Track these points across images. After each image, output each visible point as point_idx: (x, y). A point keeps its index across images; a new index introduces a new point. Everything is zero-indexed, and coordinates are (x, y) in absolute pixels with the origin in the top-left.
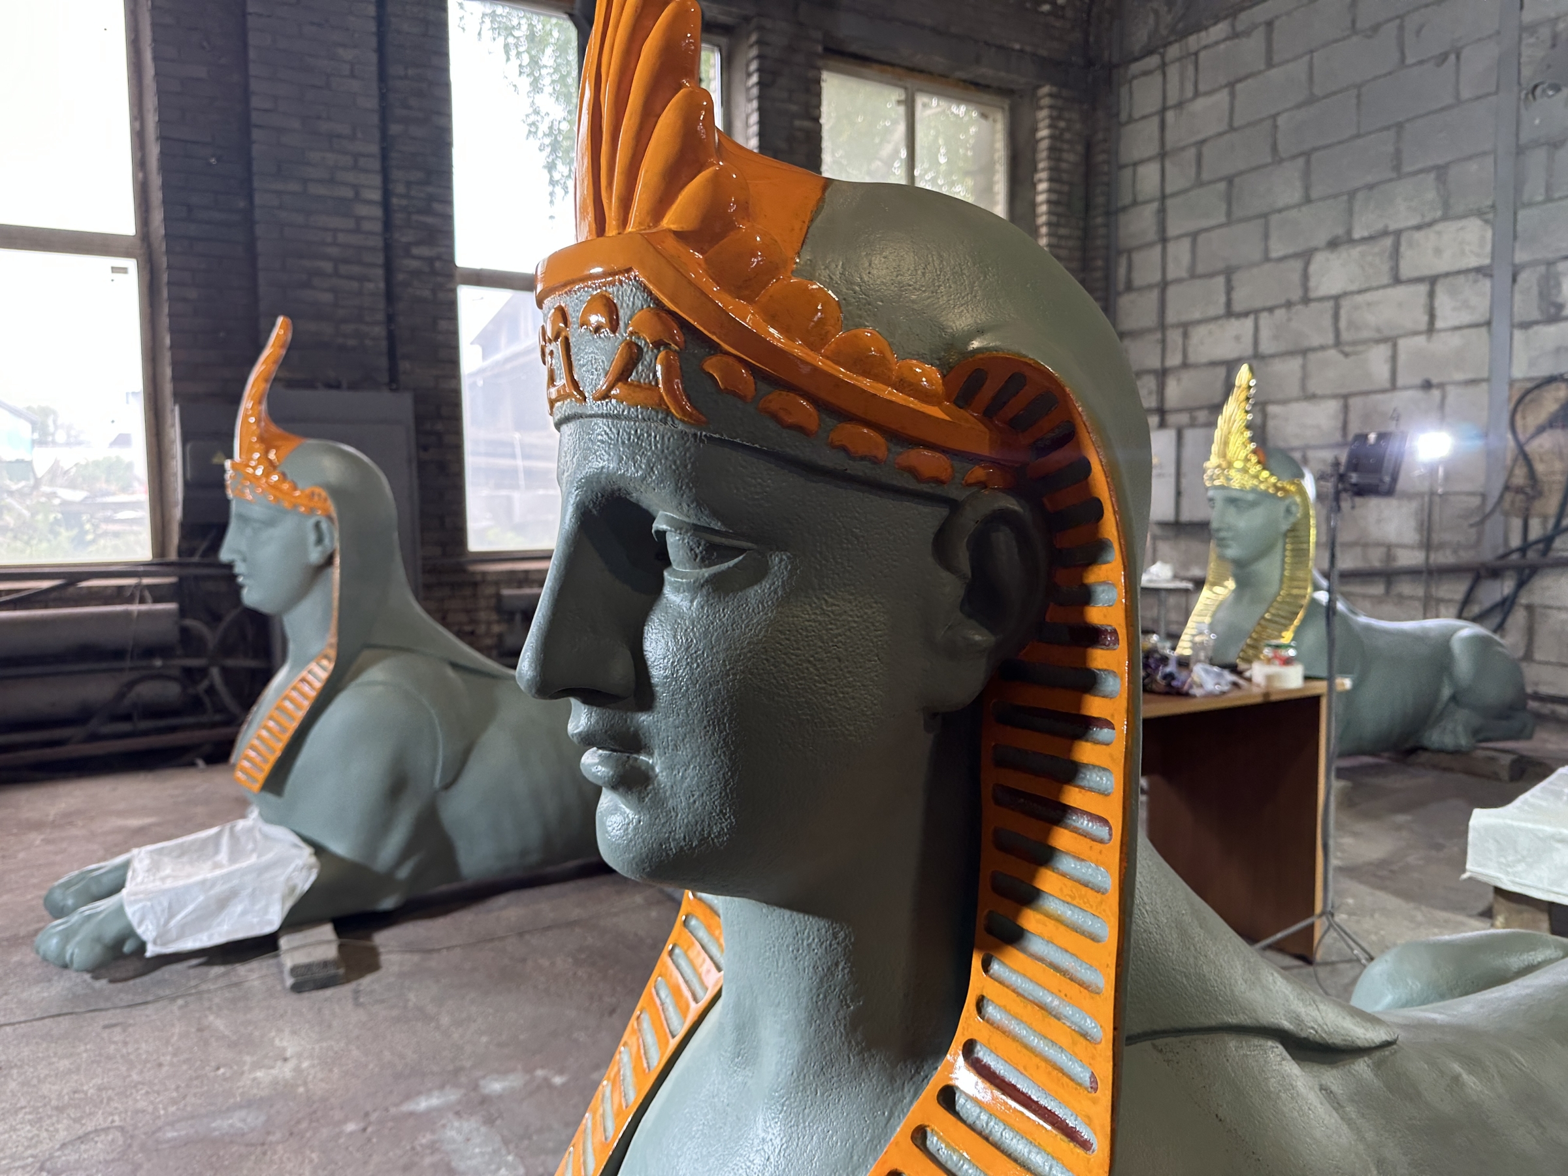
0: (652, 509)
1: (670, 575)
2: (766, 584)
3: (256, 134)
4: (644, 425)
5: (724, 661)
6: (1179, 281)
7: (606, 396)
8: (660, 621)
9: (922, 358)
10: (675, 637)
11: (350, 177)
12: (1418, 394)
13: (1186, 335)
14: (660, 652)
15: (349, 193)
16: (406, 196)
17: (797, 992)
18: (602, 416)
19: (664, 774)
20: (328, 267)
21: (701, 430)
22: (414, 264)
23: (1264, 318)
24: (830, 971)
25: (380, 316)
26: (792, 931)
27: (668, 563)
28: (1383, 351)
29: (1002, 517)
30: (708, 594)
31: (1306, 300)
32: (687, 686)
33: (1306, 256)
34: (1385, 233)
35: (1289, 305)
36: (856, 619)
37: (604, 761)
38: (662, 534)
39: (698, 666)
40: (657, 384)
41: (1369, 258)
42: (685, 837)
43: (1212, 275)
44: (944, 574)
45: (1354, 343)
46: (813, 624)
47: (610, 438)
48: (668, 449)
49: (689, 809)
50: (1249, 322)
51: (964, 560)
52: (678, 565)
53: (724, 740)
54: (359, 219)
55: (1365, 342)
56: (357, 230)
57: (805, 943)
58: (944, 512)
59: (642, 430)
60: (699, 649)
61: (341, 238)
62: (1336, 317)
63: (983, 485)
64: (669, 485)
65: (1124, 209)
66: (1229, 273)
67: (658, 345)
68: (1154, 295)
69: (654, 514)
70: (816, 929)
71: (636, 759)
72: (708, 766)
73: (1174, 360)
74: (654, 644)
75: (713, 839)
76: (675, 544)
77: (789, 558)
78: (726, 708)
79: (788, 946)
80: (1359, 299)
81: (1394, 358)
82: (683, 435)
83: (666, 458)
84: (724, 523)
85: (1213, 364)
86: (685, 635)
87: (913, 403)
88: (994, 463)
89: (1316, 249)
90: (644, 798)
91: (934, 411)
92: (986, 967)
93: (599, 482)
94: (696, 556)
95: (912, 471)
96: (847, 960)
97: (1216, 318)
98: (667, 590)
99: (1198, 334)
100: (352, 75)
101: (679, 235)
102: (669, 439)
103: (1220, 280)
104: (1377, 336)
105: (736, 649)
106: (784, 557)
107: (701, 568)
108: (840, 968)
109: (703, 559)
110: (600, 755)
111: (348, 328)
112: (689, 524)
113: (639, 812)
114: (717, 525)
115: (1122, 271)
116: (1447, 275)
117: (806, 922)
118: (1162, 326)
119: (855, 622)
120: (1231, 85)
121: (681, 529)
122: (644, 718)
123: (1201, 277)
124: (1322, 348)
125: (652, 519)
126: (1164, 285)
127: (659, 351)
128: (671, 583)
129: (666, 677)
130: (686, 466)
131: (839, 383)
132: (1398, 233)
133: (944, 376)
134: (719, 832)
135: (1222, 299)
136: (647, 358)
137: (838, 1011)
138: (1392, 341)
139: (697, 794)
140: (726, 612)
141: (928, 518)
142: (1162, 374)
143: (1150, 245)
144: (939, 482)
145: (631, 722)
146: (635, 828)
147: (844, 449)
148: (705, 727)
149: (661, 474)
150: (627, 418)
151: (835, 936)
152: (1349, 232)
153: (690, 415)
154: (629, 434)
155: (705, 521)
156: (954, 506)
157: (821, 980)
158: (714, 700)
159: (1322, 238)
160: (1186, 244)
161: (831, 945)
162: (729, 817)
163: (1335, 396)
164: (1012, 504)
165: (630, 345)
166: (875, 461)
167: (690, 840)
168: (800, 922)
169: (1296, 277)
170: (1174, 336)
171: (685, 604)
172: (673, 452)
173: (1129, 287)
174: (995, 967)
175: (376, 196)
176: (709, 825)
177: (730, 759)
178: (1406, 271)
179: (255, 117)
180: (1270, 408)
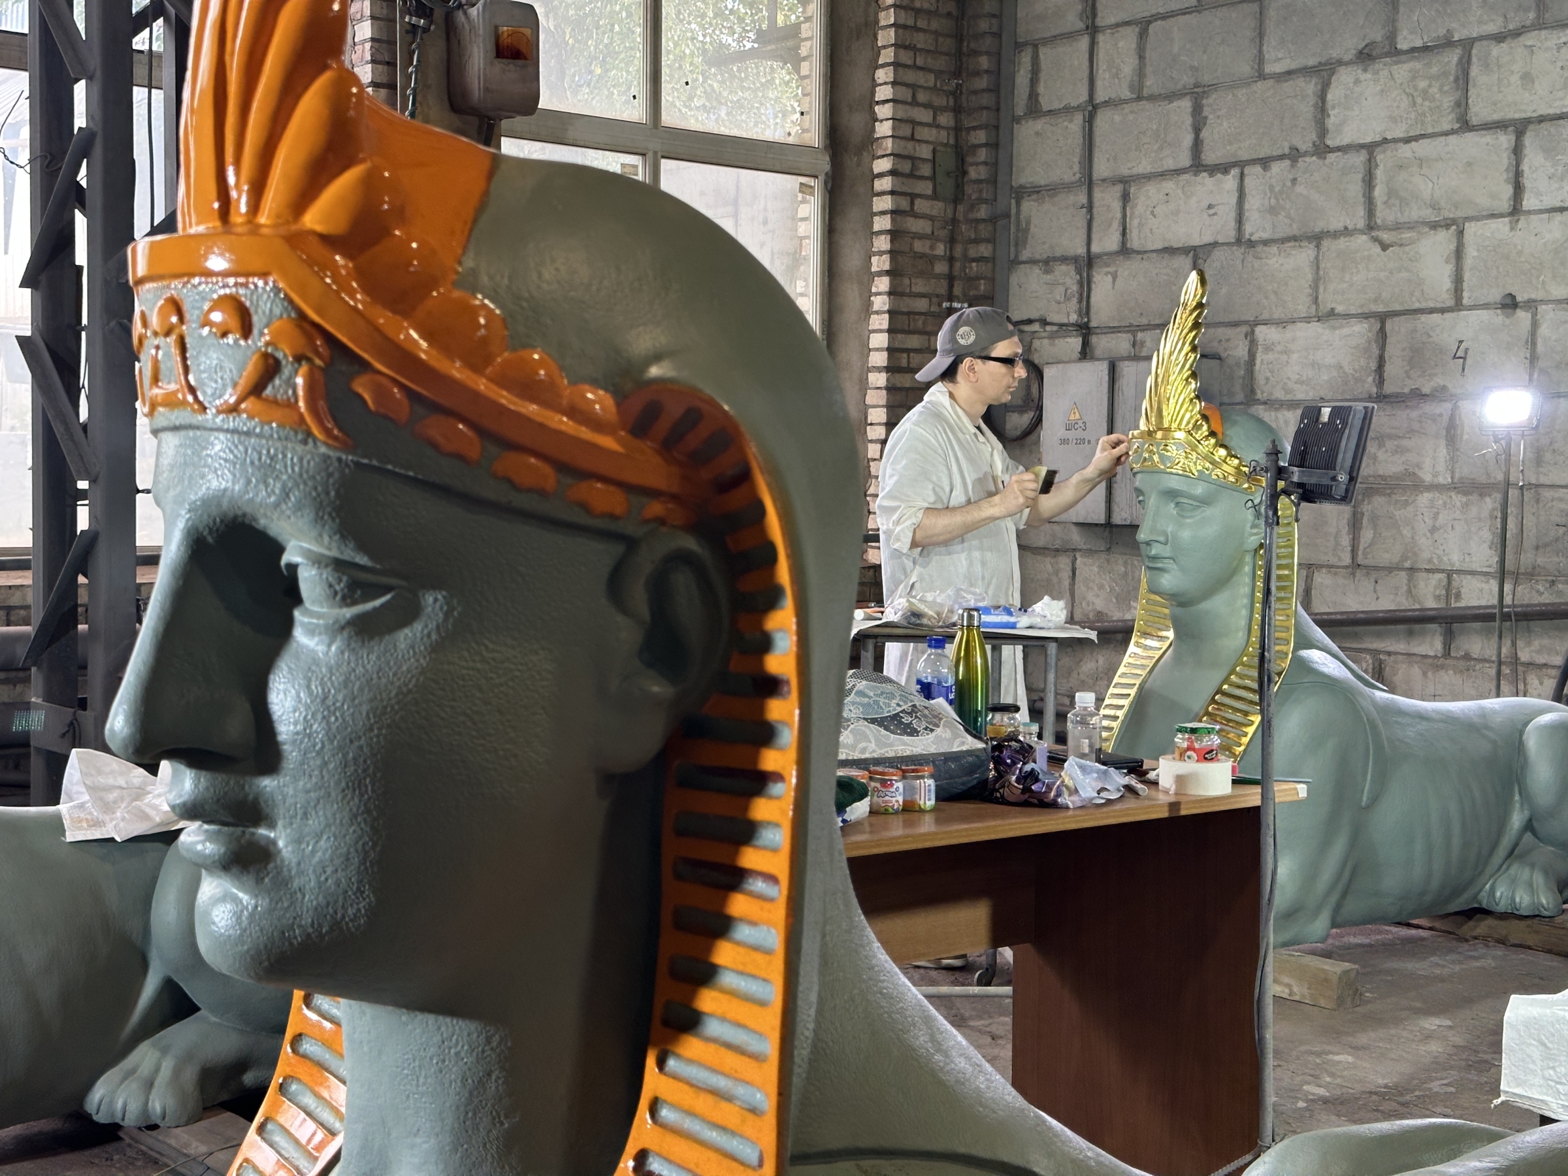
0: (281, 538)
1: (303, 614)
2: (418, 626)
4: (279, 445)
5: (368, 714)
6: (1116, 103)
7: (234, 409)
8: (290, 668)
9: (595, 383)
10: (308, 687)
12: (1496, 318)
13: (1125, 198)
14: (289, 703)
17: (441, 1113)
18: (227, 431)
19: (290, 849)
21: (347, 453)
23: (1255, 177)
24: (481, 1084)
26: (437, 1039)
27: (297, 600)
28: (1443, 241)
29: (682, 558)
30: (350, 638)
31: (1322, 150)
32: (323, 743)
33: (1324, 72)
34: (1448, 43)
35: (1294, 155)
36: (521, 667)
37: (210, 837)
38: (293, 568)
39: (337, 719)
40: (297, 401)
41: (1423, 84)
42: (313, 922)
43: (1171, 96)
44: (620, 619)
45: (1397, 227)
46: (471, 672)
47: (235, 456)
48: (307, 472)
49: (320, 888)
50: (1230, 182)
51: (641, 605)
52: (313, 602)
53: (365, 805)
55: (1411, 226)
57: (453, 1051)
58: (619, 549)
59: (276, 450)
60: (337, 701)
62: (1369, 181)
63: (661, 521)
64: (308, 514)
66: (1198, 95)
67: (298, 359)
68: (1076, 124)
69: (284, 544)
70: (466, 1034)
71: (253, 834)
72: (345, 836)
73: (1106, 241)
74: (281, 696)
75: (347, 924)
76: (310, 581)
77: (444, 597)
78: (368, 767)
79: (431, 1059)
80: (1405, 151)
81: (1459, 253)
82: (326, 458)
83: (305, 484)
84: (371, 557)
85: (1172, 249)
86: (321, 684)
87: (585, 433)
88: (674, 497)
89: (1341, 62)
90: (263, 879)
91: (607, 442)
92: (661, 1063)
93: (219, 505)
94: (336, 593)
95: (585, 507)
96: (502, 1068)
97: (1178, 172)
98: (298, 633)
99: (1147, 197)
101: (325, 239)
102: (309, 462)
103: (1186, 104)
104: (1430, 215)
105: (382, 700)
106: (439, 597)
107: (341, 607)
108: (494, 1077)
109: (344, 598)
110: (207, 831)
112: (329, 557)
113: (256, 896)
114: (362, 560)
115: (1022, 79)
116: (1541, 119)
117: (453, 1026)
118: (1088, 182)
119: (519, 670)
121: (319, 563)
122: (267, 783)
123: (1152, 98)
124: (1346, 232)
125: (280, 549)
126: (1092, 109)
127: (300, 365)
128: (303, 624)
129: (297, 733)
130: (328, 493)
131: (503, 411)
132: (1468, 45)
133: (618, 405)
134: (355, 915)
135: (1188, 139)
136: (286, 371)
137: (490, 1131)
138: (1456, 226)
139: (329, 870)
140: (371, 658)
141: (603, 555)
142: (1087, 264)
143: (1069, 36)
144: (613, 517)
145: (250, 787)
146: (252, 915)
147: (509, 481)
148: (343, 791)
149: (299, 501)
150: (259, 436)
151: (488, 1041)
152: (1392, 37)
153: (335, 438)
154: (260, 454)
155: (351, 554)
156: (631, 544)
157: (471, 1093)
158: (354, 759)
159: (1347, 45)
160: (1127, 41)
161: (483, 1051)
162: (368, 896)
163: (1366, 316)
164: (690, 543)
165: (266, 356)
166: (542, 493)
167: (320, 926)
168: (447, 1027)
169: (1306, 109)
170: (1107, 200)
171: (321, 649)
172: (313, 477)
173: (1034, 110)
174: (671, 1063)
176: (343, 907)
177: (372, 828)
178: (1480, 111)
180: (1261, 332)
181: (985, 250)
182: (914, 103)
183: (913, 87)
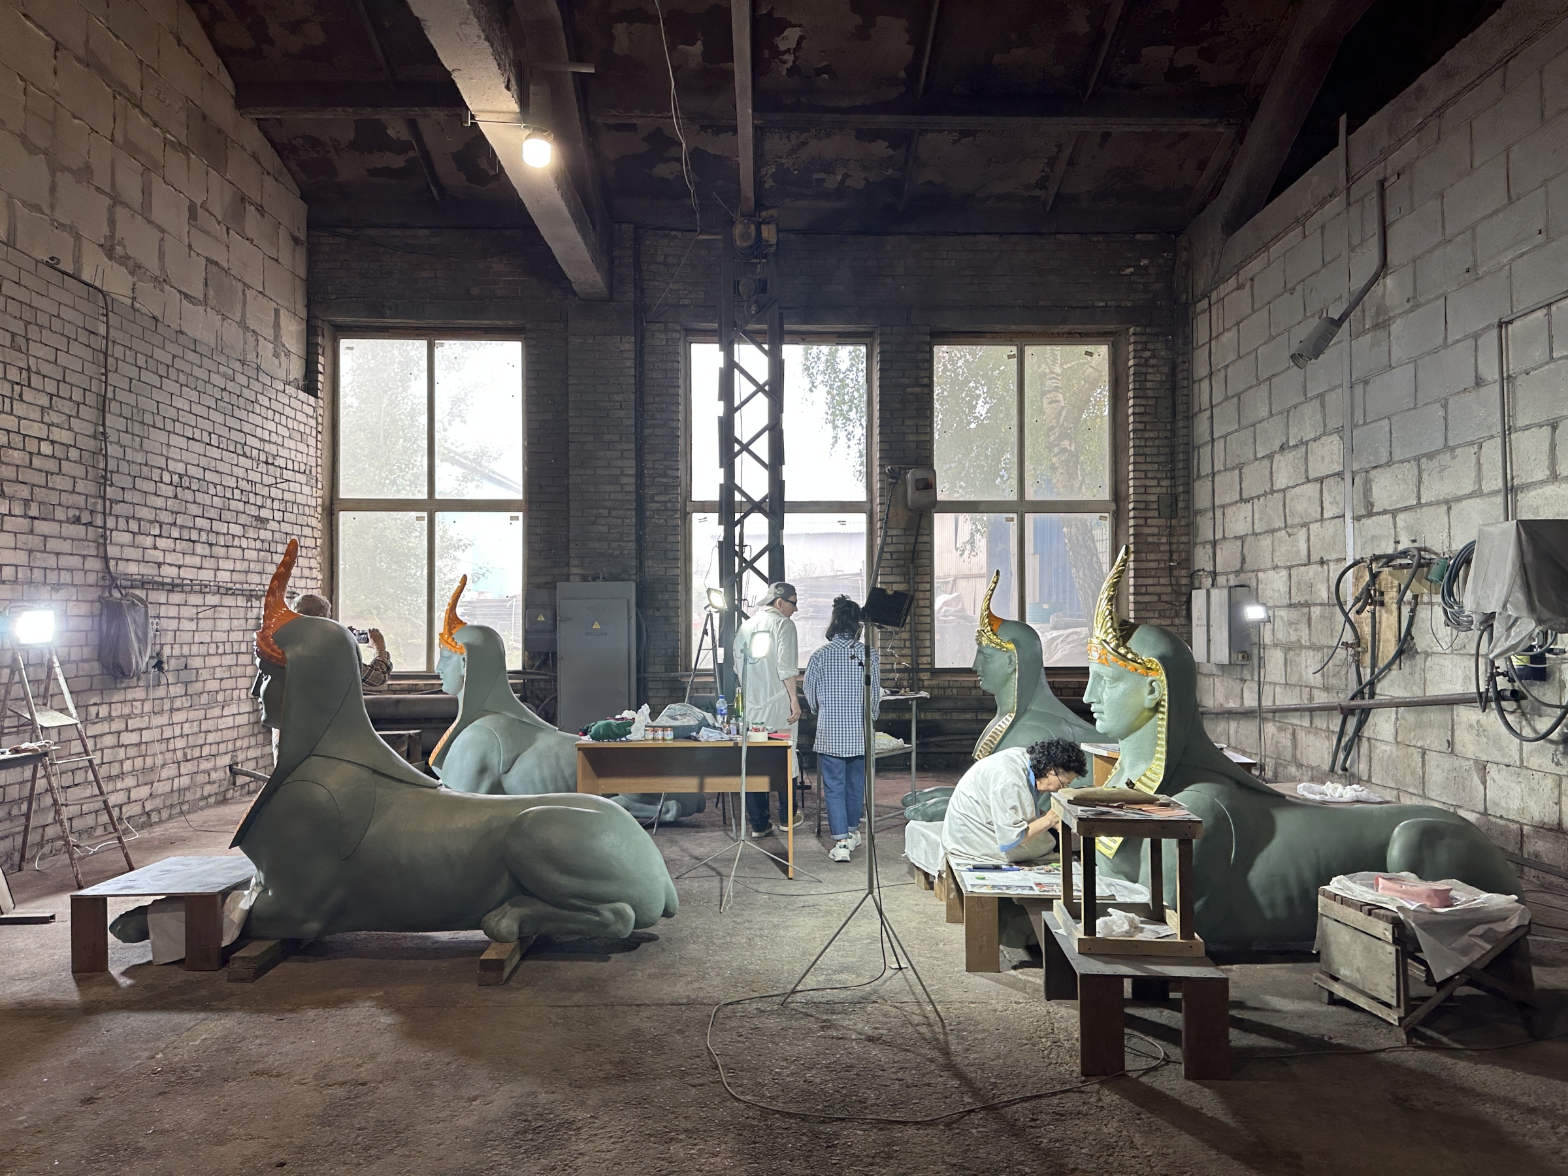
3: (572, 446)
6: (1219, 471)
11: (619, 463)
12: (1318, 568)
13: (1223, 515)
15: (619, 472)
16: (654, 468)
20: (605, 512)
22: (656, 506)
23: (1256, 504)
25: (633, 538)
28: (1304, 533)
31: (1272, 491)
33: (1271, 457)
34: (1302, 442)
35: (1265, 494)
41: (1296, 461)
43: (1233, 469)
45: (1292, 527)
50: (1249, 505)
54: (622, 485)
55: (1296, 526)
56: (622, 491)
61: (613, 496)
62: (1285, 506)
65: (1197, 413)
66: (1240, 468)
68: (1209, 482)
73: (1219, 536)
80: (1293, 492)
81: (1309, 538)
85: (1235, 538)
89: (1275, 453)
97: (1236, 502)
99: (1229, 514)
100: (621, 408)
103: (1237, 473)
104: (1301, 521)
111: (614, 545)
115: (1195, 463)
116: (1327, 477)
118: (1214, 507)
120: (1238, 324)
123: (1229, 469)
124: (1280, 529)
126: (1214, 475)
132: (1307, 443)
135: (1238, 488)
138: (1307, 526)
142: (1214, 544)
143: (1207, 443)
152: (1288, 440)
159: (1277, 444)
160: (1222, 440)
163: (1285, 568)
169: (1268, 473)
170: (1219, 513)
173: (1199, 477)
175: (632, 472)
178: (1311, 472)
179: (571, 437)
180: (1260, 575)
181: (1184, 539)
182: (1146, 477)
183: (1145, 472)
